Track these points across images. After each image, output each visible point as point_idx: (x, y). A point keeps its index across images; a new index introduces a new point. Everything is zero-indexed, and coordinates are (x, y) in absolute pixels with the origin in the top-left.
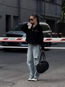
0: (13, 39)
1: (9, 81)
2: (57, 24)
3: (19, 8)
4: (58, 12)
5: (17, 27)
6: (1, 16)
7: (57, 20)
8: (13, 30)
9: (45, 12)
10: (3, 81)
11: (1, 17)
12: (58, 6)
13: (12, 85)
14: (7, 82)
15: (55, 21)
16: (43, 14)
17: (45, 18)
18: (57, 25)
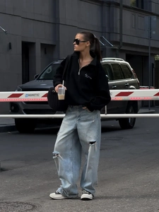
0: (33, 95)
1: (23, 200)
2: (153, 64)
3: (56, 24)
4: (154, 33)
5: (49, 71)
6: (10, 43)
7: (153, 55)
8: (39, 79)
9: (121, 34)
10: (8, 201)
11: (10, 48)
12: (154, 18)
13: (29, 210)
14: (17, 203)
15: (148, 56)
16: (118, 39)
17: (123, 48)
18: (153, 67)
